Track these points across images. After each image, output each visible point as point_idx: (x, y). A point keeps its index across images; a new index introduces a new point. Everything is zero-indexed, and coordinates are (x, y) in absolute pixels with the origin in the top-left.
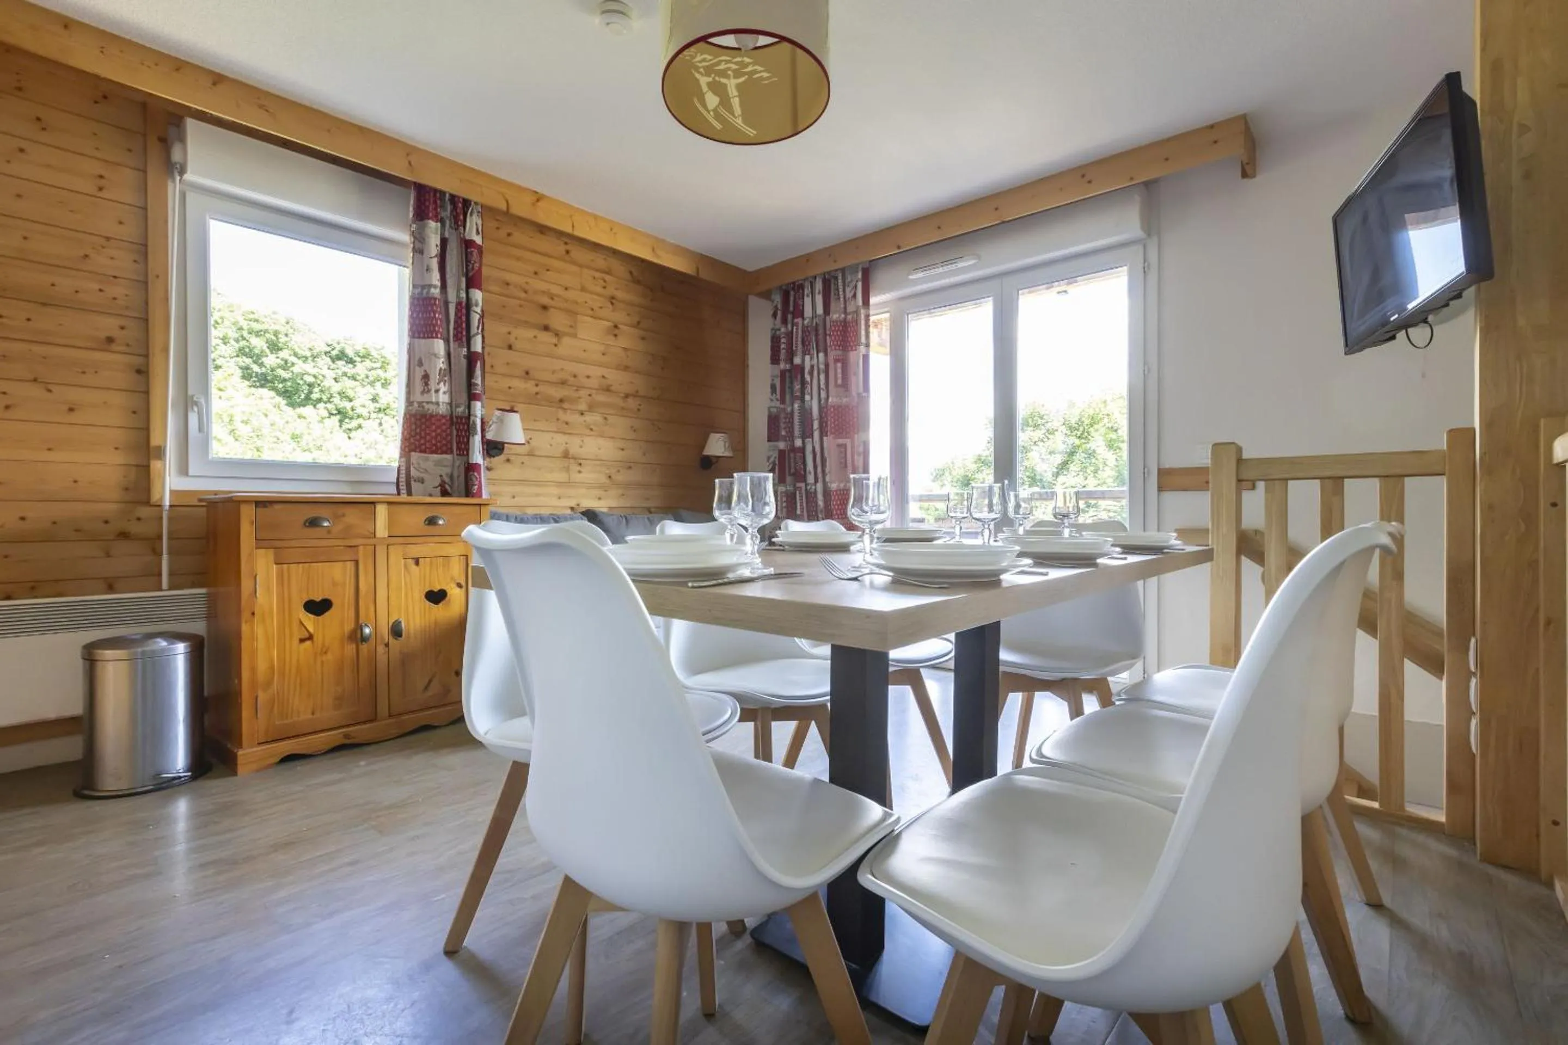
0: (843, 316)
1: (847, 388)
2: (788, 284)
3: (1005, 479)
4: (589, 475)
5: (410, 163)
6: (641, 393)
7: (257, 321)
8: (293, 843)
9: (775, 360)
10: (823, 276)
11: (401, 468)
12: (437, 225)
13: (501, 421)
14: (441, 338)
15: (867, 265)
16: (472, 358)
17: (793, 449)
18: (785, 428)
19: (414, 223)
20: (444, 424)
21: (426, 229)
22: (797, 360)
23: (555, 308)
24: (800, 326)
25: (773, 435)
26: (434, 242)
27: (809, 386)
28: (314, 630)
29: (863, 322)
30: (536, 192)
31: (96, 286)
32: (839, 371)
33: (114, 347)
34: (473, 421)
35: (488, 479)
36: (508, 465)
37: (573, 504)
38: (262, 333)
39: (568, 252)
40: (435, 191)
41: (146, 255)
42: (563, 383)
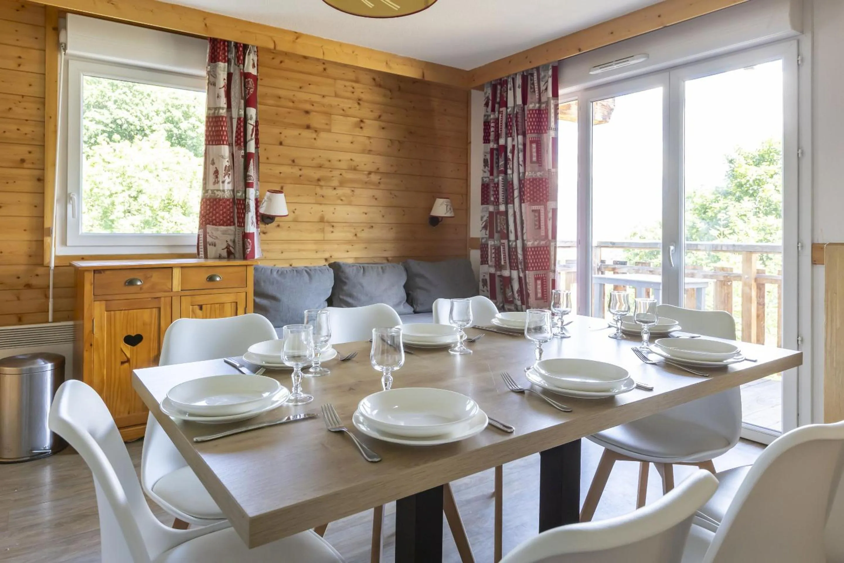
0: (537, 105)
1: (541, 163)
2: (496, 80)
3: (672, 245)
4: (339, 234)
5: (206, 25)
6: (381, 170)
7: (177, 99)
8: (88, 516)
9: (486, 140)
10: (522, 73)
11: (200, 236)
12: (225, 65)
13: (270, 199)
14: (226, 145)
15: (556, 64)
16: (247, 157)
17: (499, 213)
18: (493, 195)
19: (209, 65)
20: (229, 205)
21: (217, 68)
22: (502, 142)
23: (316, 112)
24: (504, 113)
25: (485, 200)
26: (222, 77)
27: (511, 163)
28: (131, 356)
29: (552, 111)
30: (296, 33)
31: (15, 127)
32: (534, 150)
33: (25, 165)
34: (248, 203)
35: (262, 240)
36: (278, 229)
37: (327, 255)
38: (180, 107)
39: (325, 69)
40: (224, 41)
41: (44, 104)
42: (320, 167)
